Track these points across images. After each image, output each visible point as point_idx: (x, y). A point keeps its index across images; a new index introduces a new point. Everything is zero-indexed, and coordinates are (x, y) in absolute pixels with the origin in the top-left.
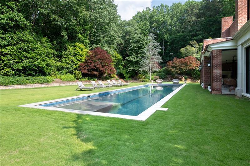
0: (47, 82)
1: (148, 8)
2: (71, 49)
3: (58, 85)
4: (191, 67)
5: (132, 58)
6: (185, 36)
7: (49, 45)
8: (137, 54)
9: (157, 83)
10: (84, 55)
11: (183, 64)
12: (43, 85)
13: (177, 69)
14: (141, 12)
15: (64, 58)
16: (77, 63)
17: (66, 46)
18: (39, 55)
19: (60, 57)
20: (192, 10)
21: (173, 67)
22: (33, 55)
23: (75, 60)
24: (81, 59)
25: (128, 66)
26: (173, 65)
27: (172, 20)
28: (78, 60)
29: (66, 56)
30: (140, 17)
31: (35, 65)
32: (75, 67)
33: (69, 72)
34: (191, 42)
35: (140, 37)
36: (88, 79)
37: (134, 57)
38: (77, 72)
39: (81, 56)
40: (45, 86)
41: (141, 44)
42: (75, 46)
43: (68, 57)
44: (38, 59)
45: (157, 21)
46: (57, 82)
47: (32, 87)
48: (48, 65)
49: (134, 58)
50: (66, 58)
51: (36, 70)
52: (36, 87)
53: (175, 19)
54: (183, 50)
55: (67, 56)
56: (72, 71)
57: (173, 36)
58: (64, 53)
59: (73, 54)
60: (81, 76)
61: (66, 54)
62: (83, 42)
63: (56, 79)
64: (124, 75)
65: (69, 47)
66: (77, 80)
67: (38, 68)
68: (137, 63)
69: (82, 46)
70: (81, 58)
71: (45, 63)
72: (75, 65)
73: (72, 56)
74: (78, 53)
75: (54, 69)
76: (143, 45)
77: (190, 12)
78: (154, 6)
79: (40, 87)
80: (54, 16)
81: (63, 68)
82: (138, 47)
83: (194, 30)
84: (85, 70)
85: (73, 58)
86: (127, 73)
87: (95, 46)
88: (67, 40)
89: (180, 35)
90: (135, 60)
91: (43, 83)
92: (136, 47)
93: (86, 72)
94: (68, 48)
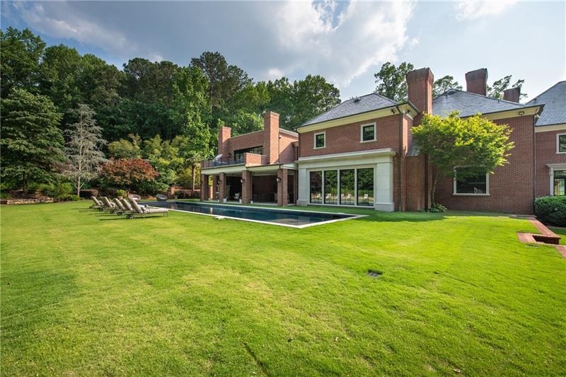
11: (135, 170)
26: (116, 170)
34: (131, 136)
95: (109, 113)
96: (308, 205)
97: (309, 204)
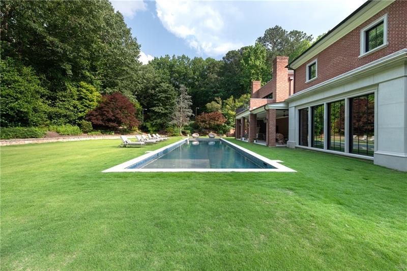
0: (34, 136)
1: (168, 55)
2: (74, 89)
3: (55, 141)
4: (218, 123)
5: (159, 109)
6: (207, 92)
7: (35, 78)
8: (164, 105)
9: (193, 137)
10: (95, 101)
11: (212, 119)
12: (27, 142)
13: (207, 124)
14: (159, 58)
15: (61, 101)
16: (83, 110)
17: (64, 85)
18: (21, 93)
19: (54, 99)
20: (213, 67)
21: (203, 122)
22: (8, 91)
23: (79, 106)
24: (89, 105)
25: (154, 117)
26: (202, 120)
27: (194, 73)
28: (85, 106)
29: (63, 99)
30: (158, 64)
31: (12, 109)
32: (80, 115)
33: (70, 122)
34: (216, 98)
35: (168, 87)
36: (101, 132)
37: (162, 108)
38: (84, 122)
39: (90, 102)
40: (31, 142)
41: (170, 94)
42: (81, 87)
43: (68, 101)
44: (17, 99)
45: (179, 73)
46: (51, 136)
47: (5, 145)
48: (35, 110)
49: (162, 110)
50: (64, 101)
51: (13, 117)
52: (14, 143)
53: (197, 73)
54: (208, 105)
55: (66, 99)
56: (75, 120)
57: (195, 90)
58: (60, 94)
59: (76, 97)
60: (92, 128)
61: (65, 97)
62: (91, 82)
63: (49, 132)
64: (148, 128)
65: (70, 87)
66: (85, 133)
67: (17, 114)
68: (165, 115)
69: (90, 87)
70: (91, 103)
71: (31, 107)
72: (80, 112)
73: (74, 99)
74: (86, 96)
75: (45, 116)
76: (172, 95)
77: (212, 70)
78: (174, 55)
79: (21, 144)
80: (51, 38)
81: (59, 116)
82: (166, 97)
83: (215, 87)
84: (97, 120)
85: (77, 102)
86: (152, 126)
87: (108, 90)
88: (71, 76)
89: (202, 90)
90: (163, 112)
91: (27, 138)
92: (164, 97)
93: (100, 122)
94: (68, 88)
95: (212, 88)
96: (296, 147)
97: (298, 146)
